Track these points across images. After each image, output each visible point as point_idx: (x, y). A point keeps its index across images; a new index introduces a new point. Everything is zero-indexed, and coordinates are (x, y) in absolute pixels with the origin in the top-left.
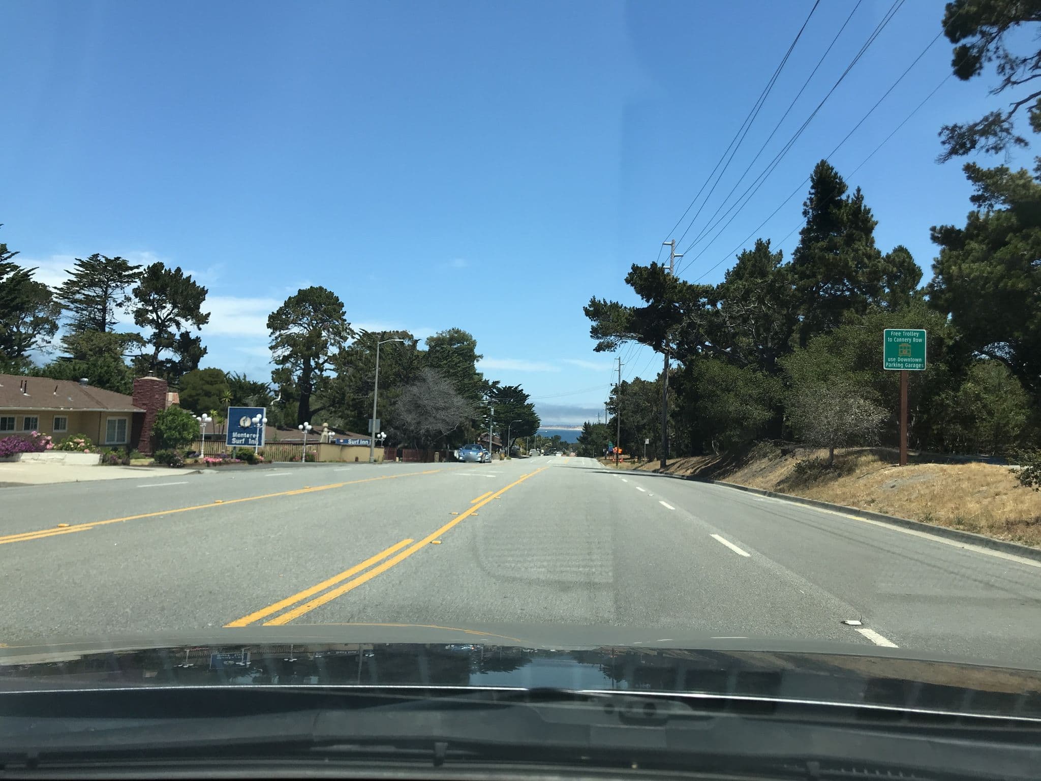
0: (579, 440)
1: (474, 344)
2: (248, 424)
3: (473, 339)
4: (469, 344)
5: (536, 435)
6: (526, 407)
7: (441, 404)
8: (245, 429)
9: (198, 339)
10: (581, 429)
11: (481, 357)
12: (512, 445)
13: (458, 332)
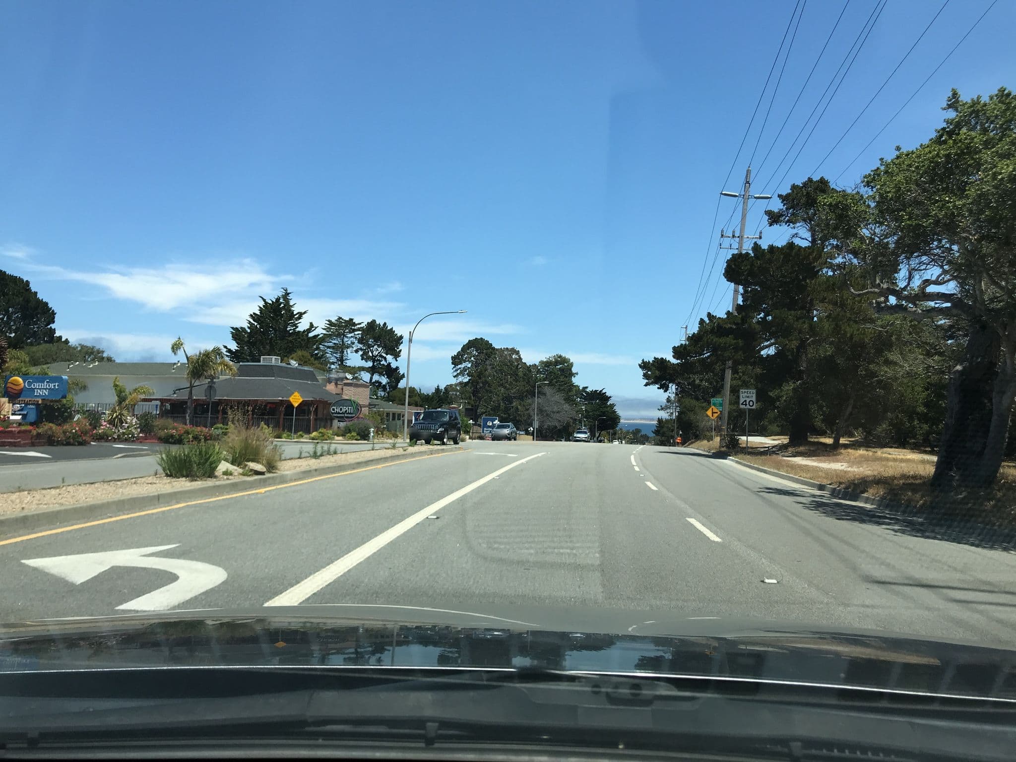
0: (654, 433)
1: (572, 365)
2: (491, 424)
3: (571, 362)
4: (568, 366)
5: (617, 429)
6: (609, 406)
7: (556, 409)
8: (489, 427)
9: (397, 368)
10: (655, 422)
11: (577, 374)
12: (599, 436)
13: (560, 357)
